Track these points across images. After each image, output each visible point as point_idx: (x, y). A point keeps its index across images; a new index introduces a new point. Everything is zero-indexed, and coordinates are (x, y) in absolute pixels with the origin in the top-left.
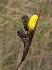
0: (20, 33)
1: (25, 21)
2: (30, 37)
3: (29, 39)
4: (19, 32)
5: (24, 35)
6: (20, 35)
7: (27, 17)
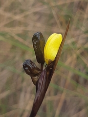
0: (29, 67)
1: (38, 44)
2: (48, 73)
3: (46, 78)
4: (26, 64)
5: (36, 70)
6: (29, 71)
7: (41, 38)
